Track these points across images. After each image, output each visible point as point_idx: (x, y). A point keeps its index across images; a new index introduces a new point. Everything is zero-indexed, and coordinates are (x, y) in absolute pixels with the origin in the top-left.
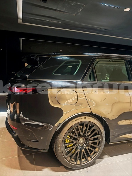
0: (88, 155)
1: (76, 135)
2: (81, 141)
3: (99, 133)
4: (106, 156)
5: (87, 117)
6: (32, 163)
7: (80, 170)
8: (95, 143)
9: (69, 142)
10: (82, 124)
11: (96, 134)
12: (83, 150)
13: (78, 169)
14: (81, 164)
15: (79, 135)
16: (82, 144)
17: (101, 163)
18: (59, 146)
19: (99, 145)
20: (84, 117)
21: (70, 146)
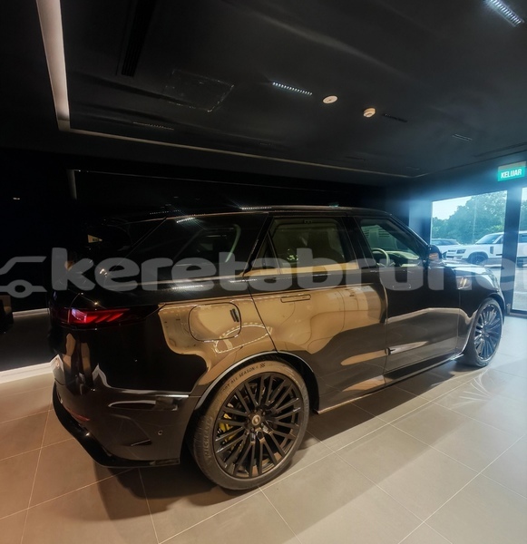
0: (275, 449)
1: (243, 410)
2: (257, 420)
3: (296, 393)
4: (312, 440)
5: (267, 363)
6: (139, 493)
7: (261, 489)
8: (288, 420)
9: (228, 428)
10: (256, 380)
11: (287, 399)
12: (262, 440)
13: (257, 488)
14: (260, 473)
15: (251, 406)
16: (260, 425)
17: (303, 460)
18: (207, 444)
19: (296, 421)
20: (258, 364)
21: (230, 438)
